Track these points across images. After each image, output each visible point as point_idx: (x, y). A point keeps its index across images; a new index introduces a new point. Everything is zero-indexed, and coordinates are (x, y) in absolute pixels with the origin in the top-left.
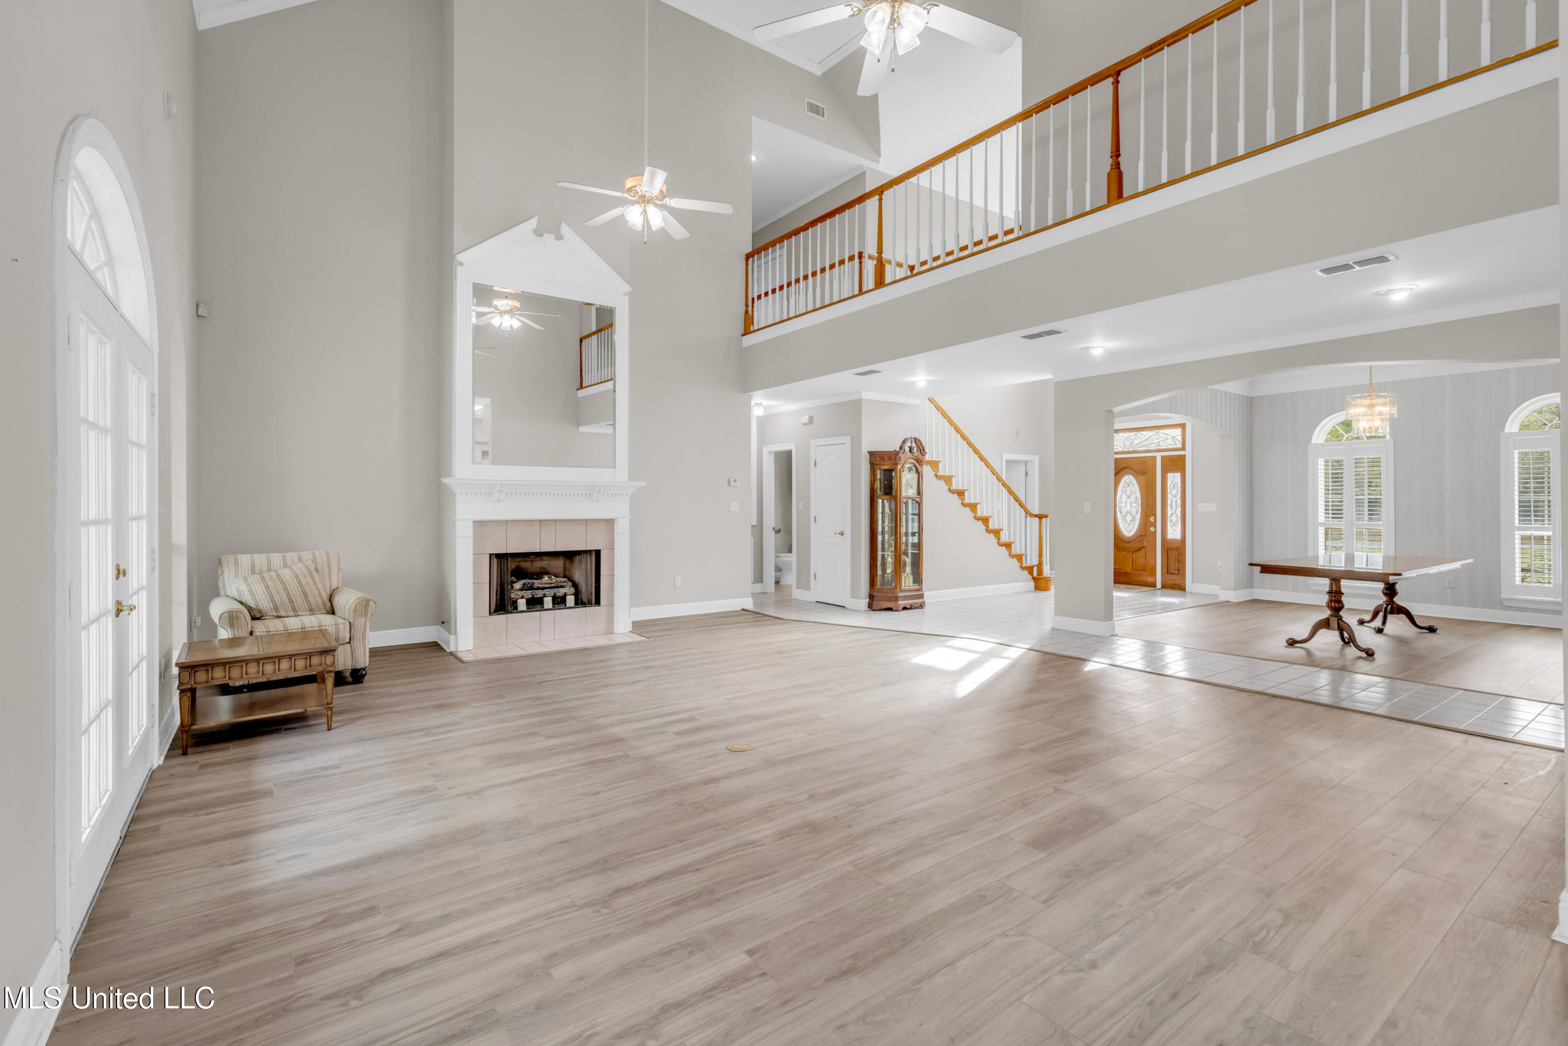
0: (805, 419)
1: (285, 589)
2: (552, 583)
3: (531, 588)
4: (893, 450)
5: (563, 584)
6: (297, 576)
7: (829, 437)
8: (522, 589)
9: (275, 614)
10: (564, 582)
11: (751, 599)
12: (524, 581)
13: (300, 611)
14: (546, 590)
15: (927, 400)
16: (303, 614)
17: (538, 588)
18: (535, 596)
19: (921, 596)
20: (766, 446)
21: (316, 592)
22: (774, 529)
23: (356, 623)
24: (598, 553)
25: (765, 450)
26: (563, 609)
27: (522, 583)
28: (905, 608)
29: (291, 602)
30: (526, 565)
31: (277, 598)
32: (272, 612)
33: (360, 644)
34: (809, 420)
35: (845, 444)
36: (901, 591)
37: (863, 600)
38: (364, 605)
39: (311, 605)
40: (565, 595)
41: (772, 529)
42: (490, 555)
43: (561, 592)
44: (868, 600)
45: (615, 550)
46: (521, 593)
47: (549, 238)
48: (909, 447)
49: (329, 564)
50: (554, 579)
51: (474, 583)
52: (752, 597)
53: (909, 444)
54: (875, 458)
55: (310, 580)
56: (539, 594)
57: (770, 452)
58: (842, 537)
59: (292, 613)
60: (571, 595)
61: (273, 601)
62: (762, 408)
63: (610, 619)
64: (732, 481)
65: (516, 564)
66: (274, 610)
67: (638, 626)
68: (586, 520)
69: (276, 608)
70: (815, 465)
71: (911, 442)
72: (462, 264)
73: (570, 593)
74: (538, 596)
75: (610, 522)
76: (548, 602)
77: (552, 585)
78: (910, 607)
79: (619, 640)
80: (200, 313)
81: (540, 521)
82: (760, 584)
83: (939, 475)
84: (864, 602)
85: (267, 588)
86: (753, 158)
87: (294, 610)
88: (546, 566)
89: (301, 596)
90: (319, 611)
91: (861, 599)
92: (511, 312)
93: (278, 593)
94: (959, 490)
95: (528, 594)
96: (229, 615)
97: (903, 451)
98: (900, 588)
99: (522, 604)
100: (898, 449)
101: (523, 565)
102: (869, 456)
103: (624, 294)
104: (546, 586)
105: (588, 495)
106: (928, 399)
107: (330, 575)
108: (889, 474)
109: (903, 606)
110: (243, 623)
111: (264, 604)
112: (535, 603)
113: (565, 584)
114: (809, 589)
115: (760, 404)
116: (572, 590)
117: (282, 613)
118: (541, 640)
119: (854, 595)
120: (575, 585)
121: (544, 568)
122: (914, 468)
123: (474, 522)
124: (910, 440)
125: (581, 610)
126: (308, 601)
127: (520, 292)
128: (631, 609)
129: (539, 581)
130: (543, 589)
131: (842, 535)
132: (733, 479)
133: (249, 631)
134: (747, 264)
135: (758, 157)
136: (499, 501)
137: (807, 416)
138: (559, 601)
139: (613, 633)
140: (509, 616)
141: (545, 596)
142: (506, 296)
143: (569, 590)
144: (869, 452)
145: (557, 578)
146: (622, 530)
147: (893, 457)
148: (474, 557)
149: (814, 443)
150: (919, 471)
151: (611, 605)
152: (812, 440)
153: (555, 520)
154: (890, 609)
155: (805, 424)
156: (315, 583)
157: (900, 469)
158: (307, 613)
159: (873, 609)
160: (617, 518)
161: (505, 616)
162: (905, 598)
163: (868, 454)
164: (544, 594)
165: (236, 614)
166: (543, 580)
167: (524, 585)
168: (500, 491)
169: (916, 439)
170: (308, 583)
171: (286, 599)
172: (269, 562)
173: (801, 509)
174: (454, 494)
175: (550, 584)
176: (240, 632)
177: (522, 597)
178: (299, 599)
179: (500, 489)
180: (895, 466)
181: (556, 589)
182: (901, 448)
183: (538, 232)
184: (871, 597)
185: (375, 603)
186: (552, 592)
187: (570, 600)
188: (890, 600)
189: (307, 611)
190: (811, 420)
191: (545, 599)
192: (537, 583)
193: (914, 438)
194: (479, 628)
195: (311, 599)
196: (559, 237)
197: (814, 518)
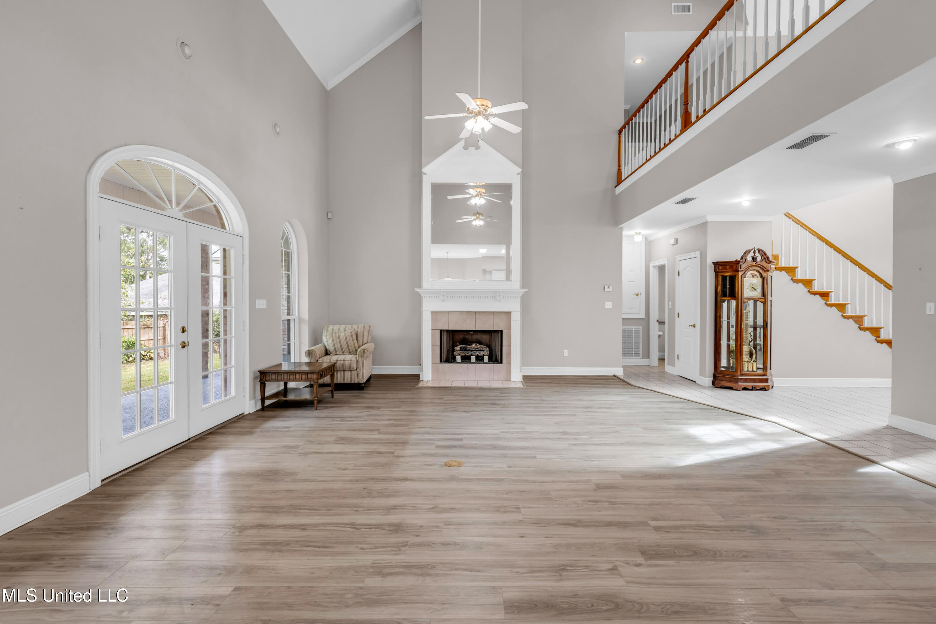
0: (672, 241)
1: (340, 341)
2: (477, 348)
3: (466, 350)
4: (734, 260)
5: (483, 349)
6: (346, 336)
7: (687, 253)
8: (460, 350)
9: (335, 353)
10: (485, 348)
11: (622, 369)
12: (461, 346)
13: (345, 352)
14: (473, 352)
15: (784, 216)
16: (346, 354)
17: (469, 350)
18: (467, 354)
19: (766, 381)
20: (651, 263)
21: (352, 344)
22: (658, 321)
23: (359, 361)
24: (501, 331)
25: (651, 265)
26: (481, 363)
27: (460, 347)
28: (745, 389)
29: (342, 348)
30: (468, 337)
31: (336, 346)
32: (334, 352)
33: (361, 371)
34: (674, 242)
35: (696, 257)
36: (742, 375)
37: (707, 379)
38: (363, 352)
39: (350, 350)
40: (484, 355)
41: (656, 321)
42: (441, 331)
43: (481, 353)
44: (712, 379)
45: (512, 331)
46: (459, 352)
47: (472, 149)
48: (751, 257)
49: (363, 331)
50: (478, 346)
51: (432, 345)
52: (623, 368)
53: (751, 254)
54: (719, 266)
55: (351, 338)
56: (469, 353)
57: (654, 267)
58: (694, 328)
59: (341, 353)
60: (487, 356)
61: (335, 347)
62: (641, 236)
63: (509, 372)
64: (606, 287)
65: (463, 336)
66: (335, 351)
67: (526, 378)
68: (494, 312)
69: (336, 351)
70: (679, 275)
71: (754, 252)
72: (425, 174)
73: (486, 355)
74: (468, 355)
75: (508, 314)
76: (473, 359)
77: (477, 349)
78: (751, 388)
79: (513, 385)
80: (328, 217)
81: (467, 312)
82: (648, 359)
83: (795, 279)
84: (709, 380)
85: (333, 341)
86: (639, 61)
87: (343, 352)
88: (479, 338)
89: (346, 345)
90: (354, 353)
91: (706, 377)
92: (478, 195)
93: (337, 344)
94: (824, 292)
95: (463, 353)
96: (308, 352)
97: (744, 260)
98: (740, 372)
99: (459, 358)
100: (739, 259)
101: (467, 337)
102: (714, 266)
103: (518, 174)
104: (474, 349)
105: (493, 297)
106: (785, 214)
107: (363, 337)
108: (733, 279)
109: (743, 387)
110: (313, 356)
111: (331, 348)
112: (466, 359)
113: (485, 349)
114: (674, 366)
115: (639, 233)
116: (488, 353)
117: (338, 353)
118: (468, 380)
119: (702, 373)
120: (491, 350)
121: (478, 339)
122: (758, 274)
123: (432, 312)
124: (753, 251)
125: (492, 365)
126: (349, 348)
127: (484, 184)
128: (522, 368)
129: (470, 346)
130: (472, 351)
131: (694, 327)
132: (607, 286)
133: (316, 360)
134: (620, 137)
135: (643, 60)
136: (443, 301)
137: (673, 239)
138: (480, 359)
139: (511, 381)
140: (451, 364)
141: (472, 355)
142: (476, 187)
143: (486, 352)
144: (713, 263)
145: (480, 346)
146: (516, 319)
147: (734, 265)
148: (432, 331)
149: (679, 258)
150: (763, 276)
151: (509, 363)
152: (676, 256)
153: (476, 312)
154: (731, 388)
155: (673, 245)
156: (353, 340)
157: (741, 276)
158: (348, 354)
159: (717, 386)
160: (512, 311)
161: (448, 364)
162: (746, 380)
163: (712, 264)
164: (471, 354)
165: (311, 352)
166: (472, 346)
167: (461, 348)
168: (443, 295)
169: (759, 250)
170: (350, 340)
171: (339, 346)
172: (339, 329)
173: (670, 307)
174: (422, 297)
175: (476, 348)
176: (312, 360)
177: (459, 355)
178: (345, 347)
179: (442, 294)
180: (736, 273)
181: (479, 352)
182: (742, 258)
183: (466, 148)
184: (715, 377)
185: (368, 351)
186: (476, 353)
187: (486, 359)
188: (730, 381)
189: (348, 353)
190: (677, 241)
191: (471, 357)
192: (469, 347)
193: (757, 249)
194: (435, 370)
195: (350, 347)
196: (477, 148)
197: (677, 314)
